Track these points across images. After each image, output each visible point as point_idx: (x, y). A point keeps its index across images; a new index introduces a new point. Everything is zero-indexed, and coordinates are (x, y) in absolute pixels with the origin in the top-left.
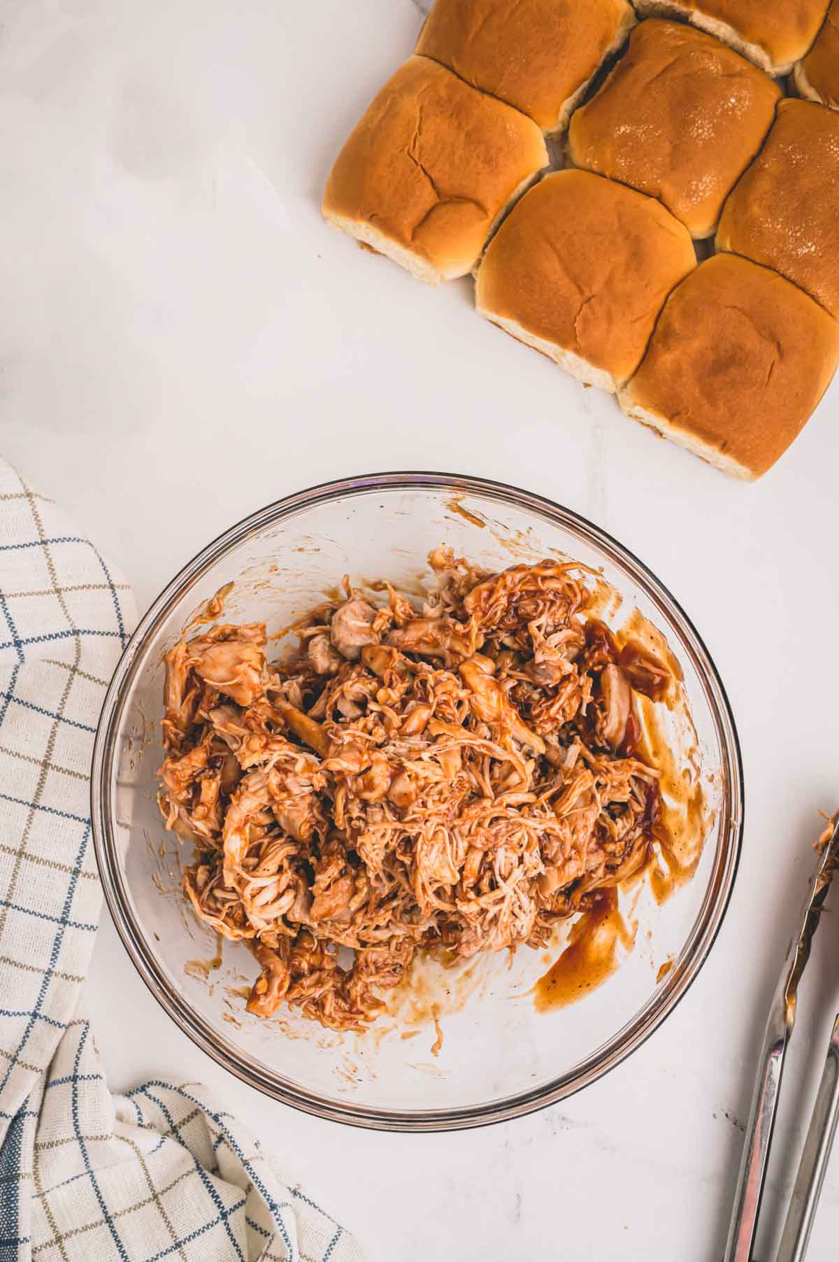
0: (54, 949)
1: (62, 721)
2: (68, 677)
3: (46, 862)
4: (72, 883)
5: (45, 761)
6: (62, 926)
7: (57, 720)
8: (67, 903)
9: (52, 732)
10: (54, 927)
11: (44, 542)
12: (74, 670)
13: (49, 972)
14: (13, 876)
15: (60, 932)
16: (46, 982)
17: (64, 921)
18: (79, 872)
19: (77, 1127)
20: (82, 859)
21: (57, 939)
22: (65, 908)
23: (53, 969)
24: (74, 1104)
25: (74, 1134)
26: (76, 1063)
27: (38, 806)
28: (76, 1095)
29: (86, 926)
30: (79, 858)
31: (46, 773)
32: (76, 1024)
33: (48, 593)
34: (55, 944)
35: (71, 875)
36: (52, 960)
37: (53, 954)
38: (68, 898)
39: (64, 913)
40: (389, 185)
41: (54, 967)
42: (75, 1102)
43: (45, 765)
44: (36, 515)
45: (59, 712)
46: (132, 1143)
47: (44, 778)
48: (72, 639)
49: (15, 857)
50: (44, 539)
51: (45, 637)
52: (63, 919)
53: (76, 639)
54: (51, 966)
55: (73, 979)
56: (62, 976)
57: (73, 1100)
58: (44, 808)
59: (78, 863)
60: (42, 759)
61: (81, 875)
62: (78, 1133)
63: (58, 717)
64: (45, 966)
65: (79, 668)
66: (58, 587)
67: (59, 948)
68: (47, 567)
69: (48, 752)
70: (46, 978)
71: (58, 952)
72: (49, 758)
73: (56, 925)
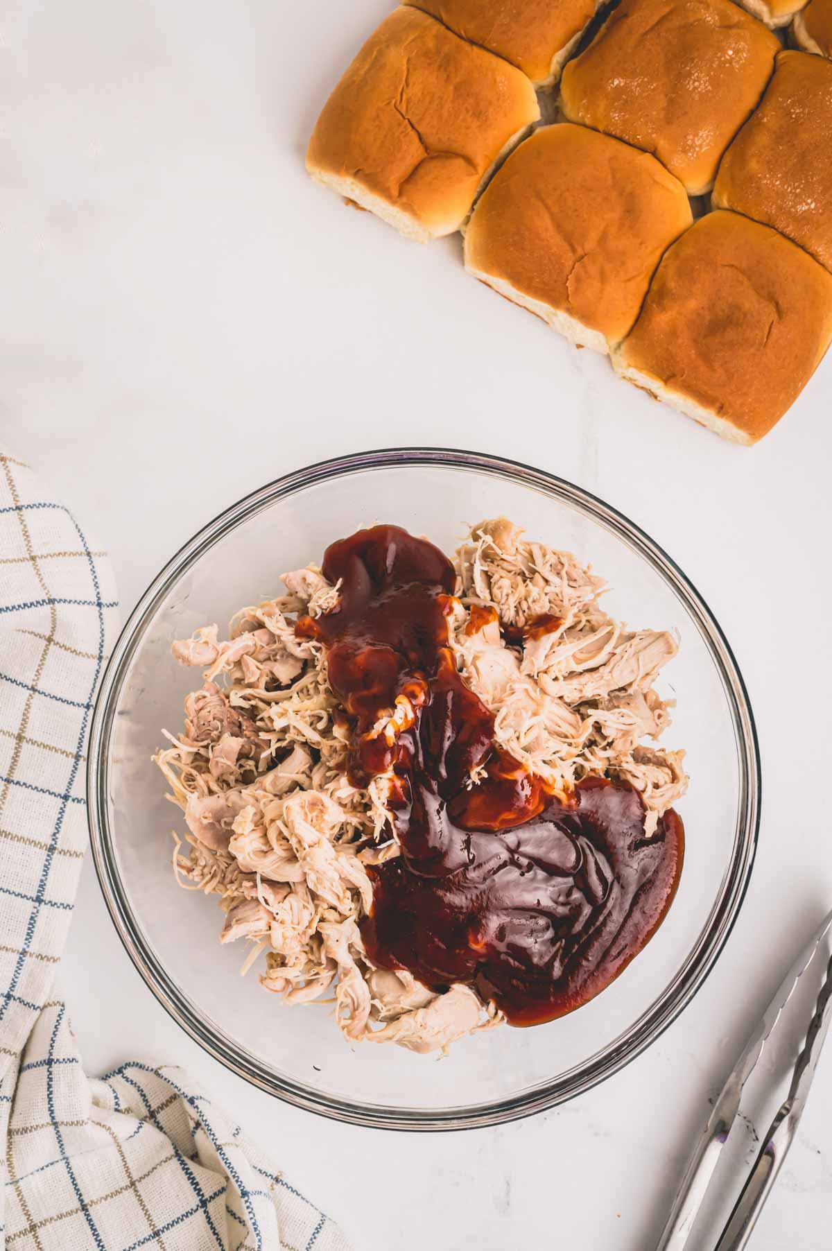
0: (29, 929)
1: (37, 693)
2: (44, 647)
3: (20, 839)
4: (47, 860)
5: (19, 734)
6: (37, 904)
7: (31, 692)
8: (42, 881)
9: (27, 705)
10: (30, 905)
11: (19, 508)
12: (50, 640)
13: (24, 953)
15: (35, 911)
16: (20, 963)
17: (39, 900)
18: (55, 848)
19: (52, 1112)
20: (57, 835)
21: (32, 918)
22: (40, 886)
23: (27, 950)
24: (48, 1089)
25: (49, 1119)
26: (52, 1046)
27: (13, 781)
28: (51, 1079)
29: (62, 904)
30: (54, 834)
31: (20, 747)
32: (51, 1006)
33: (23, 560)
34: (30, 924)
35: (47, 852)
36: (26, 939)
37: (28, 934)
38: (44, 875)
39: (39, 891)
40: (375, 140)
41: (28, 946)
42: (50, 1086)
43: (20, 738)
44: (11, 481)
45: (34, 683)
46: (109, 1128)
47: (18, 752)
48: (47, 608)
50: (19, 504)
51: (19, 606)
52: (38, 897)
53: (52, 609)
54: (25, 947)
55: (48, 960)
56: (37, 957)
57: (48, 1084)
58: (18, 783)
59: (53, 840)
60: (16, 732)
61: (56, 852)
62: (53, 1118)
63: (33, 689)
64: (20, 946)
65: (54, 638)
66: (32, 554)
67: (33, 927)
68: (22, 533)
69: (22, 724)
70: (20, 958)
71: (32, 932)
72: (23, 732)
73: (31, 903)
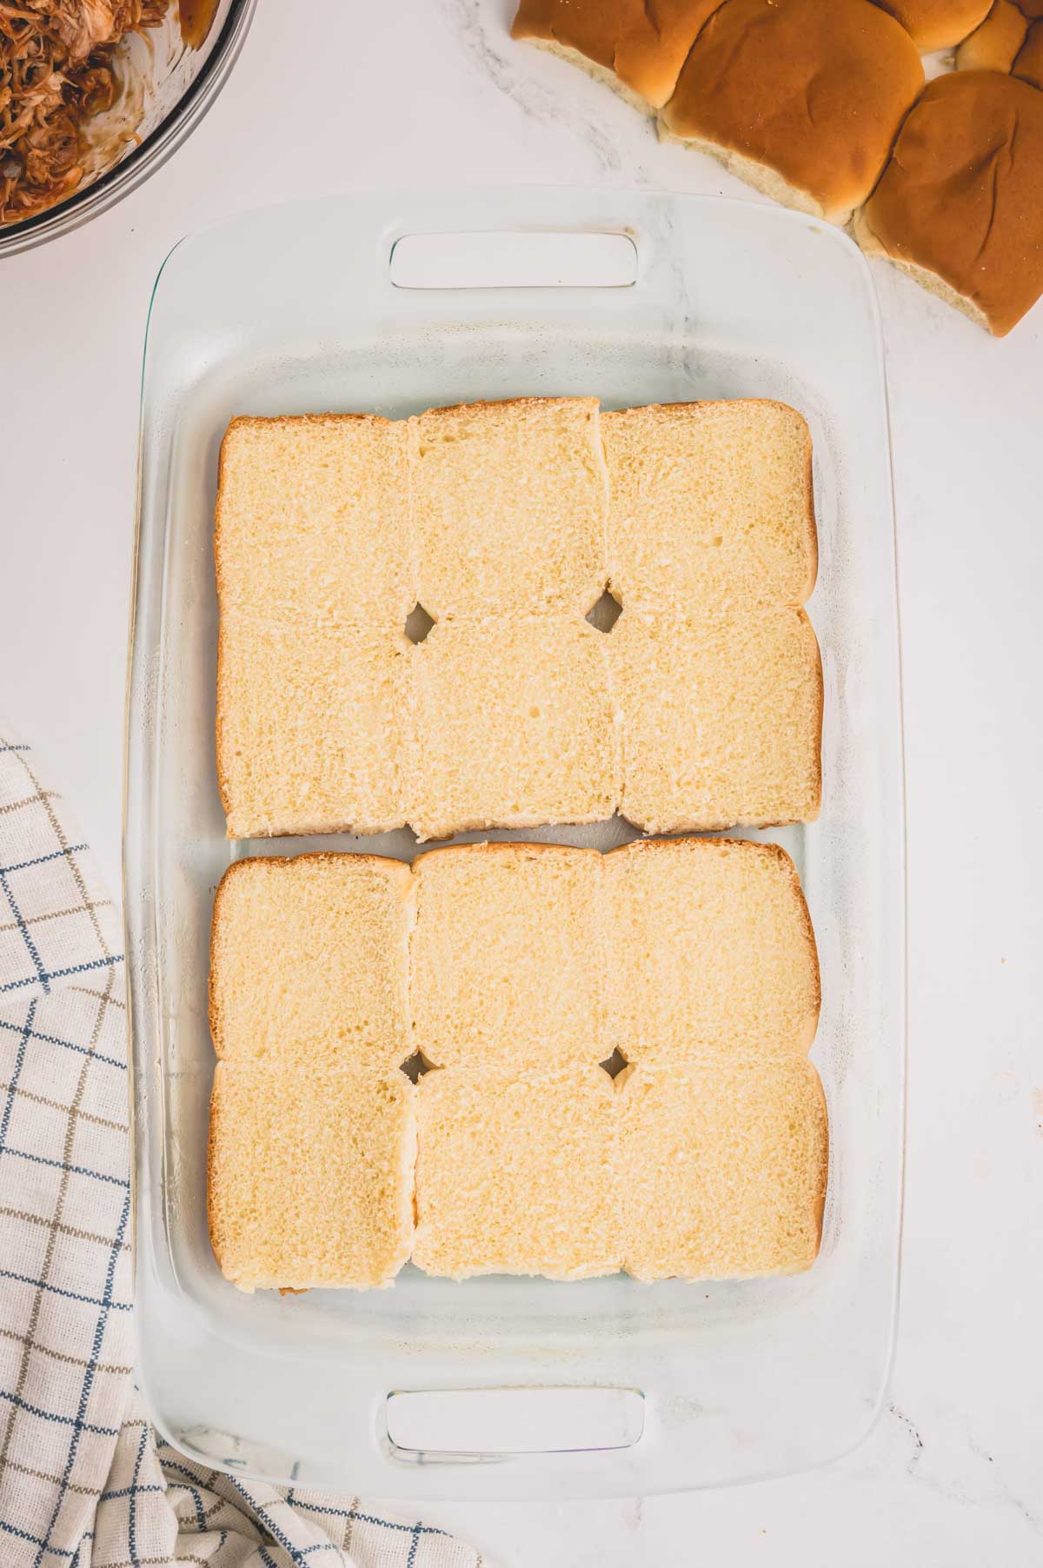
0: (97, 1336)
2: (100, 1006)
3: (84, 1235)
4: (112, 1258)
5: (73, 1108)
6: (105, 1308)
7: (88, 1057)
8: (108, 1281)
9: (83, 1072)
10: (96, 1310)
11: (67, 852)
12: (106, 999)
13: (92, 1365)
14: (48, 1252)
15: (103, 1316)
16: (88, 1377)
17: (106, 1303)
18: (120, 1244)
19: (133, 1548)
20: (123, 1229)
21: (100, 1324)
22: (107, 1287)
23: (96, 1361)
24: (130, 1521)
25: (129, 1557)
26: (136, 1472)
27: (71, 1167)
28: (133, 1510)
29: (125, 1305)
30: (120, 1228)
31: (74, 1122)
32: (130, 1426)
33: (79, 910)
34: (98, 1331)
35: (112, 1249)
36: (94, 1349)
37: (96, 1343)
38: (109, 1275)
39: (106, 1293)
41: (97, 1357)
43: (73, 1112)
44: (54, 820)
45: (91, 1046)
47: (72, 1129)
48: (105, 969)
49: (50, 1229)
50: (66, 847)
51: (75, 969)
52: (105, 1300)
53: (109, 968)
54: (93, 1358)
55: (121, 1371)
56: (107, 1370)
57: (131, 1516)
58: (77, 1169)
59: (119, 1234)
60: (70, 1105)
61: (122, 1247)
62: (134, 1555)
63: (91, 1053)
64: (88, 1357)
65: (111, 995)
66: (89, 902)
67: (102, 1335)
68: (75, 879)
69: (77, 1096)
70: (88, 1372)
71: (100, 1340)
72: (77, 1104)
73: (98, 1308)
